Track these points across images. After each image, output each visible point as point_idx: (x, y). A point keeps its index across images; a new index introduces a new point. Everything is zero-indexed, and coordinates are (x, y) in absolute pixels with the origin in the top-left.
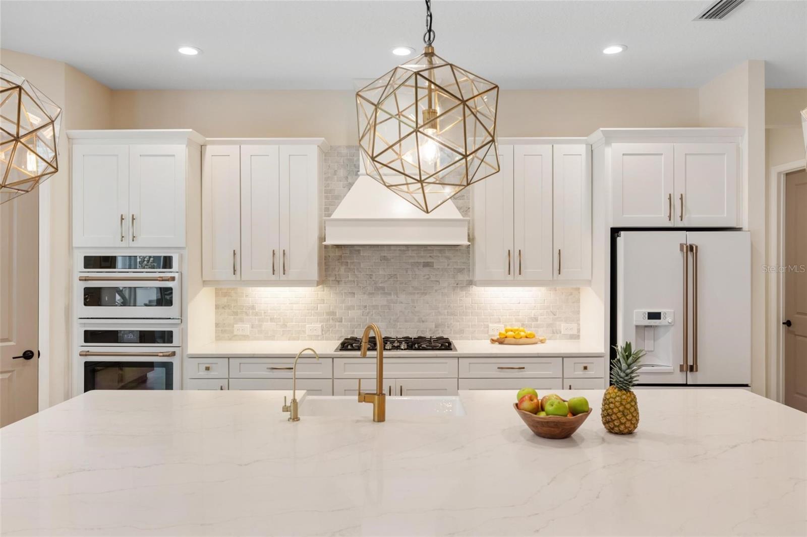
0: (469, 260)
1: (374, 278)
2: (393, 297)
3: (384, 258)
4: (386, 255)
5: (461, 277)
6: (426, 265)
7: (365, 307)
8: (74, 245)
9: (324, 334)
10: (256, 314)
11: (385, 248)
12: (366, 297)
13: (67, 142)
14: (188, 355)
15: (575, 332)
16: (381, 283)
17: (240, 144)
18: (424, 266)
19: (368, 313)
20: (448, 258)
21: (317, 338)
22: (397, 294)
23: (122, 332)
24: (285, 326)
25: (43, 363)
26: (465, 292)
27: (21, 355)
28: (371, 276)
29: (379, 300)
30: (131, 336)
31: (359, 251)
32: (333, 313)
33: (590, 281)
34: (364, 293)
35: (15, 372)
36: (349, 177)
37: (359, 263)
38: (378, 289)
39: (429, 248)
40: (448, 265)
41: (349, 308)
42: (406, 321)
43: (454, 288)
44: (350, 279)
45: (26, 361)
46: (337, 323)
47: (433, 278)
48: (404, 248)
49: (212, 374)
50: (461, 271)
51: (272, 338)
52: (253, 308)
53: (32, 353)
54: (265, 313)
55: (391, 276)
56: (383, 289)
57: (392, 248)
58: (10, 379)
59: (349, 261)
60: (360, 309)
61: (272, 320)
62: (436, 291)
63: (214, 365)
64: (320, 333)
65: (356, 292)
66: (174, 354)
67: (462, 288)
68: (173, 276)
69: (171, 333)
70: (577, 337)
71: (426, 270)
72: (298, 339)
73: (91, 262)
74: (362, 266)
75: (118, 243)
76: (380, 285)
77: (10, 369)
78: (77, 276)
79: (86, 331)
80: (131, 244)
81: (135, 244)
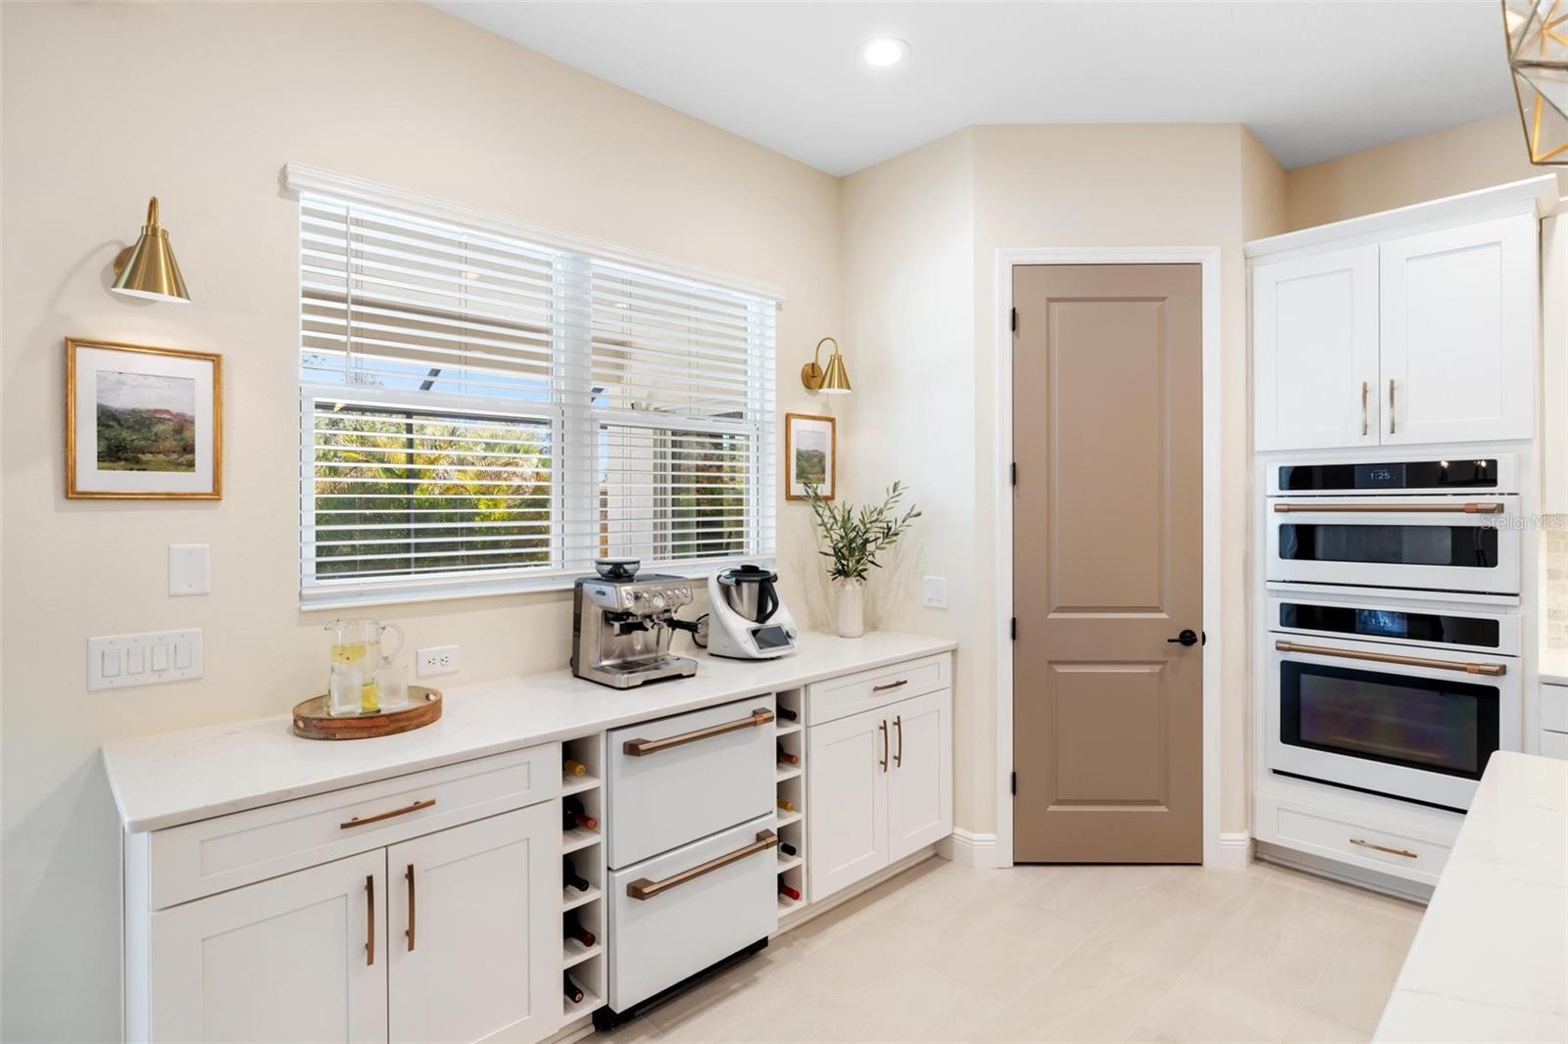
8: (1257, 449)
13: (1243, 264)
14: (1541, 677)
23: (1366, 613)
25: (1212, 654)
27: (1177, 637)
30: (1386, 622)
35: (1168, 664)
45: (1184, 647)
53: (1193, 634)
58: (1161, 673)
66: (1502, 671)
68: (1500, 502)
69: (1493, 626)
73: (1299, 478)
75: (1356, 439)
77: (1161, 659)
78: (1265, 503)
79: (1282, 605)
80: (1387, 439)
81: (1395, 439)
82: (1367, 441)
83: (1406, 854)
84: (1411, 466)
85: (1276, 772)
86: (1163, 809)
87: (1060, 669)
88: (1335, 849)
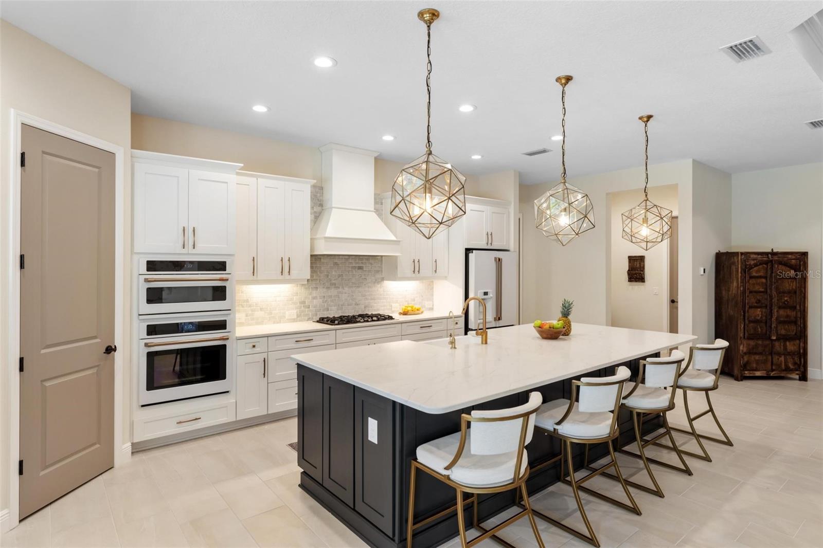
0: (382, 265)
1: (329, 277)
2: (340, 290)
3: (336, 264)
4: (337, 261)
5: (378, 276)
6: (360, 268)
7: (324, 297)
8: (135, 251)
9: (299, 318)
10: (250, 306)
11: (337, 257)
12: (325, 290)
13: (131, 160)
14: (236, 337)
15: (431, 307)
16: (334, 280)
17: (257, 177)
18: (358, 269)
19: (326, 301)
20: (371, 264)
21: (294, 320)
22: (343, 288)
23: (182, 324)
24: (271, 313)
26: (379, 285)
27: (104, 351)
28: (327, 276)
29: (333, 292)
30: (190, 327)
31: (320, 258)
32: (303, 302)
33: (446, 277)
34: (324, 288)
35: (101, 366)
36: (315, 208)
37: (321, 267)
38: (332, 284)
39: (361, 257)
40: (371, 268)
41: (314, 298)
42: (348, 305)
43: (374, 283)
44: (315, 278)
45: (107, 355)
46: (307, 309)
47: (363, 277)
48: (347, 257)
49: (257, 350)
50: (378, 272)
51: (261, 323)
52: (247, 301)
53: (111, 348)
54: (256, 304)
55: (339, 276)
56: (335, 284)
57: (341, 257)
58: (97, 372)
59: (314, 266)
60: (321, 299)
61: (261, 309)
62: (365, 285)
63: (258, 343)
64: (295, 317)
65: (318, 287)
66: (228, 337)
67: (378, 283)
68: (227, 277)
69: (224, 322)
70: (431, 309)
71: (360, 271)
72: (280, 322)
73: (152, 266)
74: (322, 269)
75: (179, 250)
76: (334, 282)
77: (97, 364)
78: (138, 278)
79: (148, 326)
80: (192, 251)
81: (194, 251)
82: (184, 251)
83: (196, 419)
84: (200, 263)
85: (143, 406)
86: (98, 446)
87: (48, 384)
88: (171, 429)
